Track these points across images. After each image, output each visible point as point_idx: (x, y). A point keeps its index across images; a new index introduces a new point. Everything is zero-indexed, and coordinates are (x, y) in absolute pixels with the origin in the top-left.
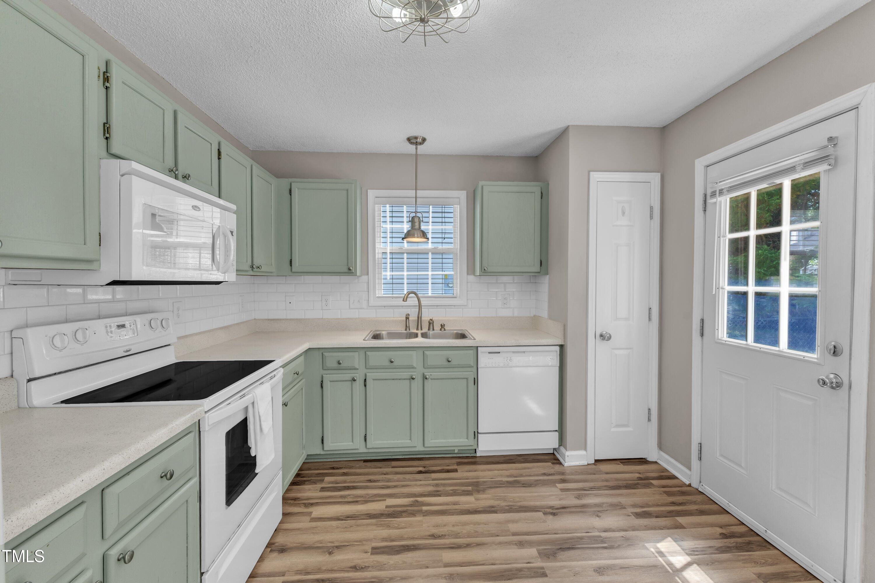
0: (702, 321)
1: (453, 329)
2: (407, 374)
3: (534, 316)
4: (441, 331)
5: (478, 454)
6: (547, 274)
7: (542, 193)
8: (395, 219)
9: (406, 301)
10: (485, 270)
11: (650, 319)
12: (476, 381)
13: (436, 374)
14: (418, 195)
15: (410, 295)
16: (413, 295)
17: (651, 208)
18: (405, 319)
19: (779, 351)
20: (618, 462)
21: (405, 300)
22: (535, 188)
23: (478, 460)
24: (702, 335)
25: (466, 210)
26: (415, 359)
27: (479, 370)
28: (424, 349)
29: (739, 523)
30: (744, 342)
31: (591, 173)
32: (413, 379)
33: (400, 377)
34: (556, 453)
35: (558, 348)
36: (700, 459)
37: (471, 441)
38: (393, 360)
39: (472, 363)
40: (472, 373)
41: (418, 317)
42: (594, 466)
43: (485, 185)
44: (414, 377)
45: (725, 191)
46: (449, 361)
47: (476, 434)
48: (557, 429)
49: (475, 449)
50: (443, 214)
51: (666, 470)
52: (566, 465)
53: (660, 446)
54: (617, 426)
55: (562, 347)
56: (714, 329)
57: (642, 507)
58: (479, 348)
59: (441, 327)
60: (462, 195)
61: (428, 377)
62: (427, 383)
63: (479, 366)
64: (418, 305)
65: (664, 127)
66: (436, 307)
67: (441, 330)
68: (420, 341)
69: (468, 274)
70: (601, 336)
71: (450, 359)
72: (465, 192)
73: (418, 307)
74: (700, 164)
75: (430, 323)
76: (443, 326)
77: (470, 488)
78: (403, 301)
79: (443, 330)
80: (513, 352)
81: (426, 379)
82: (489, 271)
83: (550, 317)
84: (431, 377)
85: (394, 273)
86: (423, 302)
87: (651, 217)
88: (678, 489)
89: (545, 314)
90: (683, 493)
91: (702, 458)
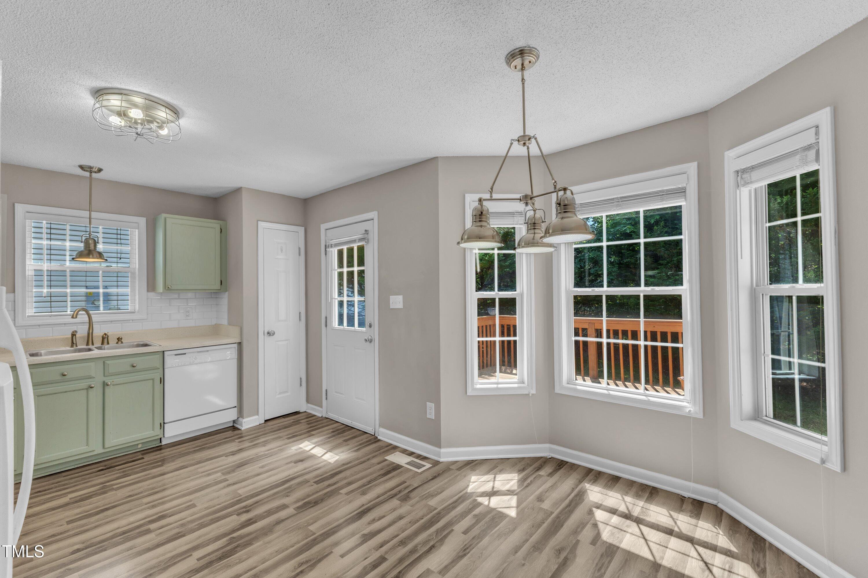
0: (326, 317)
1: (131, 341)
2: (84, 384)
3: (215, 324)
4: (117, 345)
5: (164, 443)
6: (226, 290)
7: (221, 229)
8: (53, 236)
9: (76, 318)
10: (169, 288)
11: (300, 320)
12: (162, 381)
13: (118, 380)
14: (92, 217)
15: (80, 312)
16: (84, 312)
17: (299, 248)
18: (70, 336)
19: (355, 329)
20: (281, 418)
21: (74, 317)
22: (215, 225)
23: (163, 447)
24: (326, 326)
25: (146, 235)
26: (95, 370)
27: (166, 370)
28: (104, 360)
29: (341, 424)
30: (343, 327)
31: (259, 222)
32: (92, 388)
33: (74, 389)
34: (235, 425)
35: (236, 345)
36: (327, 399)
37: (158, 432)
38: (66, 373)
39: (159, 365)
40: (159, 373)
41: (89, 334)
42: (264, 424)
43: (168, 217)
44: (93, 385)
45: (333, 245)
46: (134, 367)
47: (162, 425)
48: (236, 405)
49: (161, 439)
50: (119, 236)
51: (311, 414)
52: (243, 429)
53: (308, 401)
54: (280, 393)
55: (240, 344)
56: (331, 322)
57: (292, 434)
58: (165, 352)
59: (117, 341)
60: (142, 221)
61: (110, 383)
62: (107, 389)
63: (166, 366)
64: (88, 321)
65: (306, 199)
66: (110, 323)
67: (117, 343)
68: (96, 353)
69: (148, 291)
70: (268, 333)
71: (135, 365)
72: (145, 218)
73: (88, 324)
74: (323, 227)
75: (103, 338)
76: (119, 339)
77: (160, 463)
78: (73, 317)
79: (119, 343)
80: (198, 352)
81: (108, 385)
82: (173, 288)
83: (230, 324)
84: (113, 383)
85: (53, 290)
86: (94, 318)
87: (299, 254)
88: (315, 420)
89: (225, 321)
90: (317, 421)
91: (328, 398)
